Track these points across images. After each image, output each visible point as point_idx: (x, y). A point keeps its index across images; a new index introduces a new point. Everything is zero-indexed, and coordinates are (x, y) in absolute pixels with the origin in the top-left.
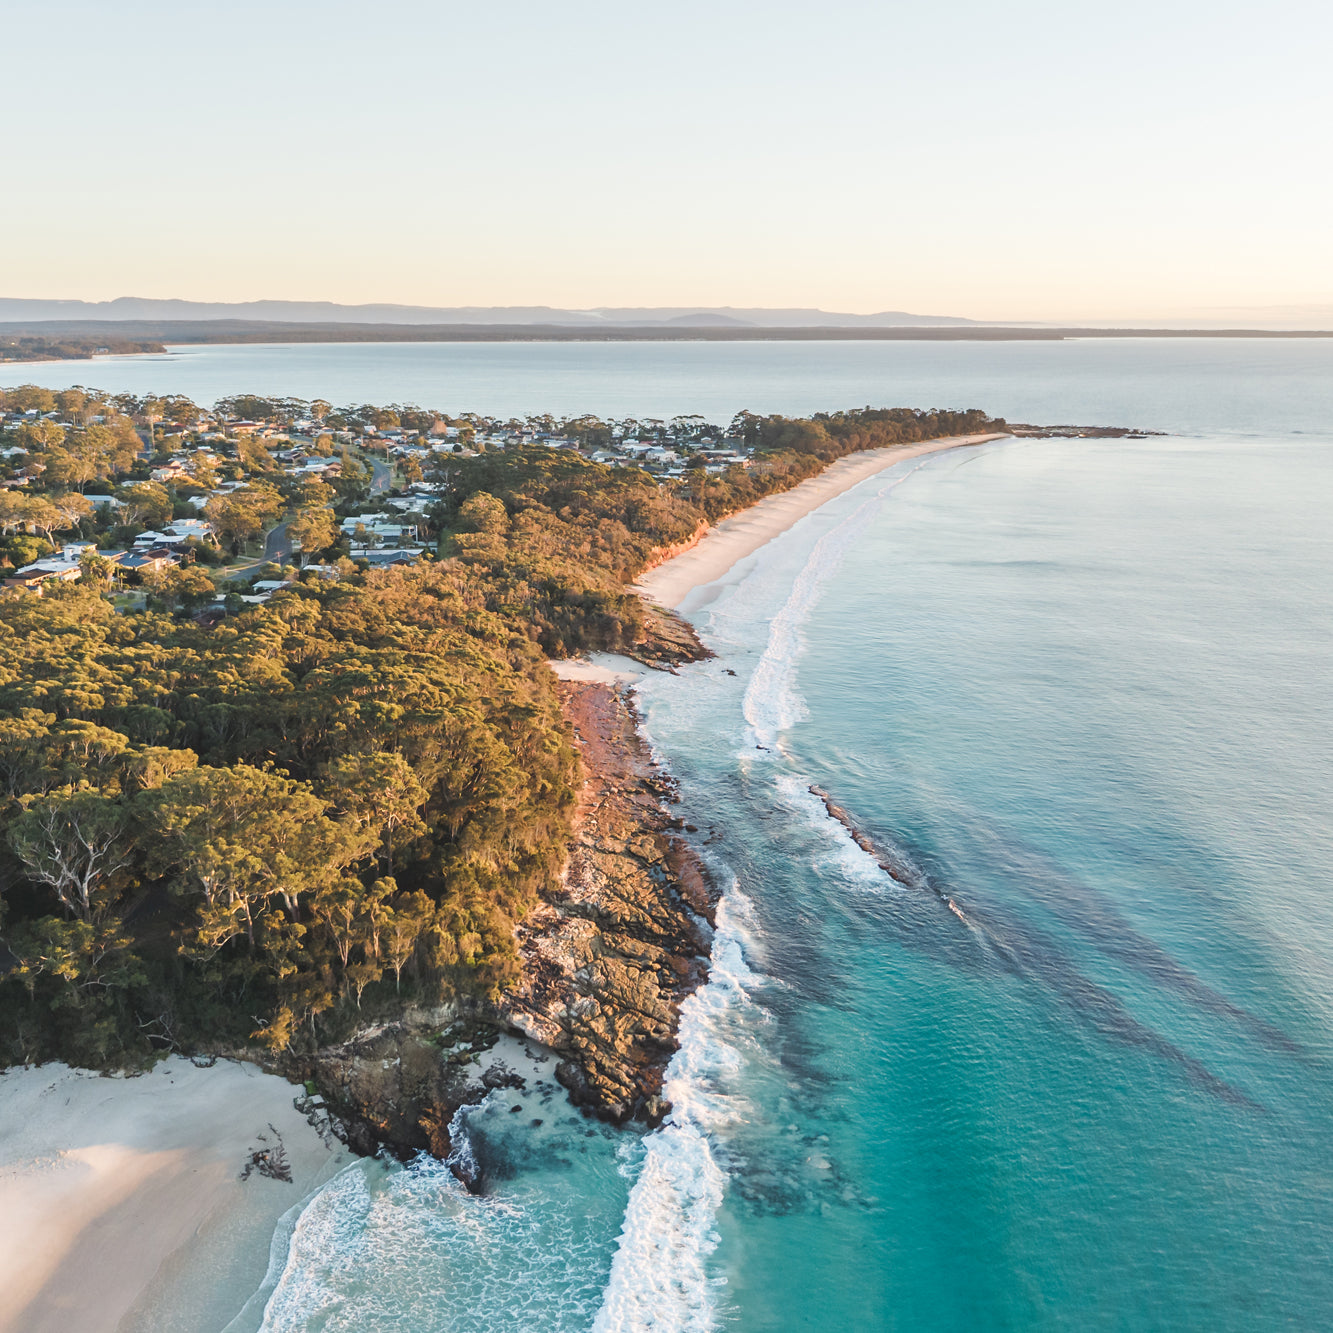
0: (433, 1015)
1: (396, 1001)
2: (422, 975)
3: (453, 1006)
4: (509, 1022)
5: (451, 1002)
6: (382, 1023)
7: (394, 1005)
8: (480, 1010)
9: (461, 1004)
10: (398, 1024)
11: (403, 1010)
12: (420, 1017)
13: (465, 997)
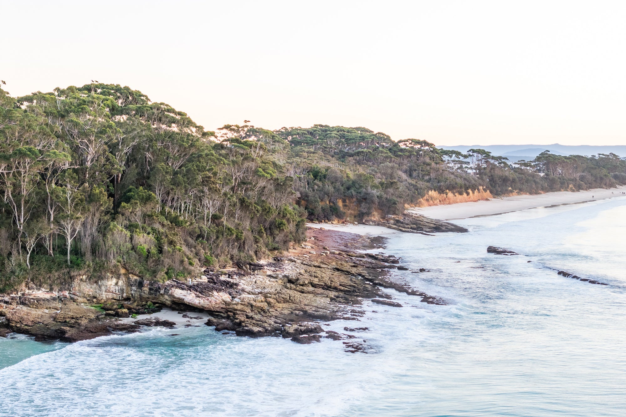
0: (100, 287)
1: (66, 271)
2: (93, 252)
3: (120, 283)
4: (171, 296)
5: (118, 278)
6: (51, 290)
7: (64, 274)
8: (146, 289)
9: (129, 284)
10: (66, 293)
11: (72, 278)
12: (88, 289)
13: (134, 278)
